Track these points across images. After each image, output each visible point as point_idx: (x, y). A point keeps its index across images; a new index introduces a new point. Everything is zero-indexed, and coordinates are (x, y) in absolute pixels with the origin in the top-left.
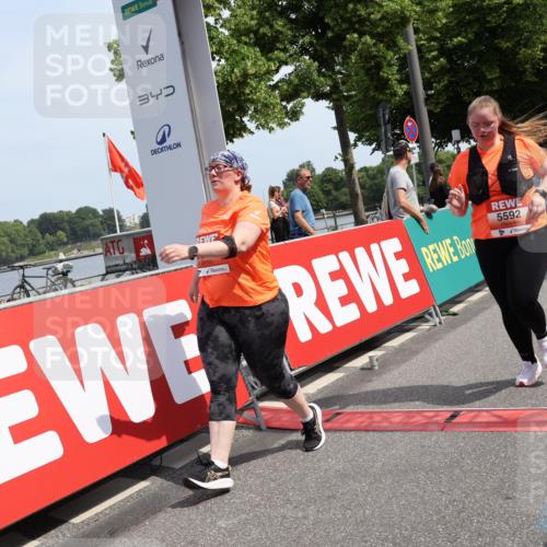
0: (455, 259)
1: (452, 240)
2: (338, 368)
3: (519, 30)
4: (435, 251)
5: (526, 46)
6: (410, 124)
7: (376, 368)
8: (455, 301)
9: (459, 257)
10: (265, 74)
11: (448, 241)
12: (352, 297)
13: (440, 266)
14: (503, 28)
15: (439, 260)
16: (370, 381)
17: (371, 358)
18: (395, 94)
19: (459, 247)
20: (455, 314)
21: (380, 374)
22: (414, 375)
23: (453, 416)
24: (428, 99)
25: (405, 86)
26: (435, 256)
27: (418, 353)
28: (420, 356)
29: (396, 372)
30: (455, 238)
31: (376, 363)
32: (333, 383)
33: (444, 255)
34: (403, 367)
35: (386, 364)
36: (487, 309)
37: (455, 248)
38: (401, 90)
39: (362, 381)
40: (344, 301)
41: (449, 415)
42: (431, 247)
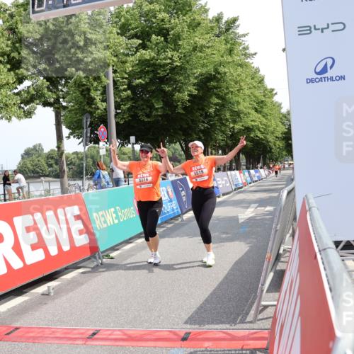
0: (116, 221)
1: (115, 209)
2: (26, 292)
3: (176, 81)
4: (103, 216)
5: (179, 91)
6: (102, 130)
7: (52, 294)
8: (114, 249)
9: (119, 221)
10: (5, 85)
11: (113, 210)
12: (40, 244)
13: (105, 226)
14: (167, 79)
15: (105, 222)
16: (45, 304)
17: (49, 287)
18: (98, 108)
19: (120, 214)
20: (112, 258)
21: (54, 299)
22: (76, 301)
23: (94, 334)
24: (117, 114)
25: (104, 104)
26: (103, 219)
27: (82, 284)
28: (83, 287)
29: (64, 298)
30: (117, 208)
31: (52, 291)
32: (20, 304)
33: (109, 219)
34: (71, 294)
35: (58, 291)
36: (133, 255)
37: (117, 215)
38: (102, 105)
39: (41, 303)
40: (34, 247)
41: (92, 332)
42: (100, 213)
